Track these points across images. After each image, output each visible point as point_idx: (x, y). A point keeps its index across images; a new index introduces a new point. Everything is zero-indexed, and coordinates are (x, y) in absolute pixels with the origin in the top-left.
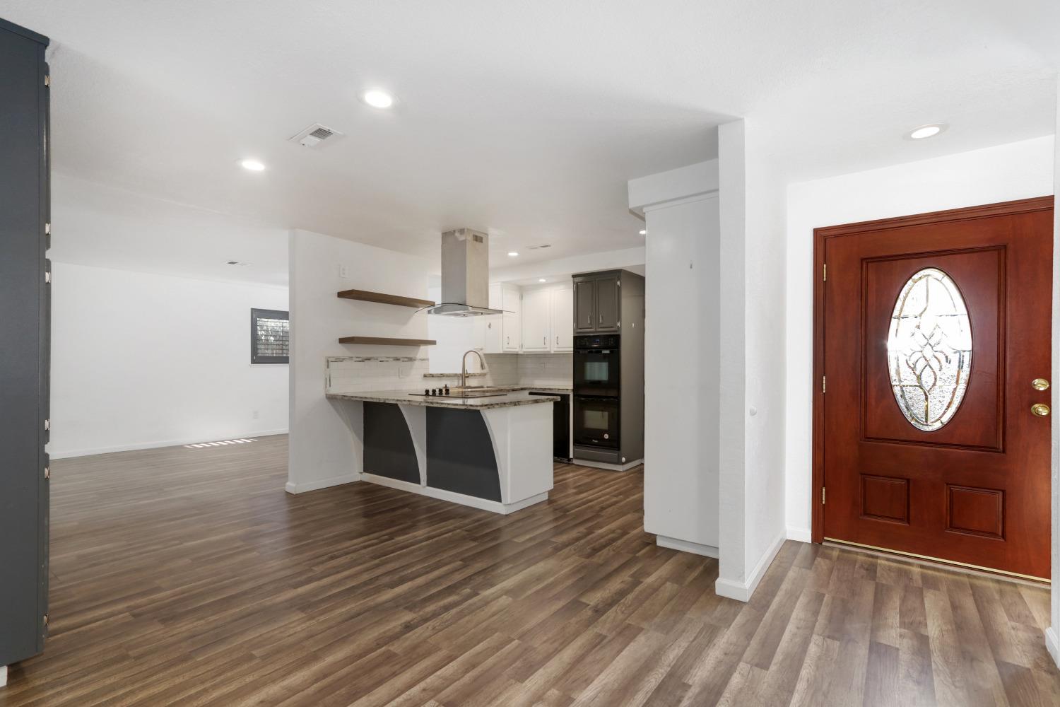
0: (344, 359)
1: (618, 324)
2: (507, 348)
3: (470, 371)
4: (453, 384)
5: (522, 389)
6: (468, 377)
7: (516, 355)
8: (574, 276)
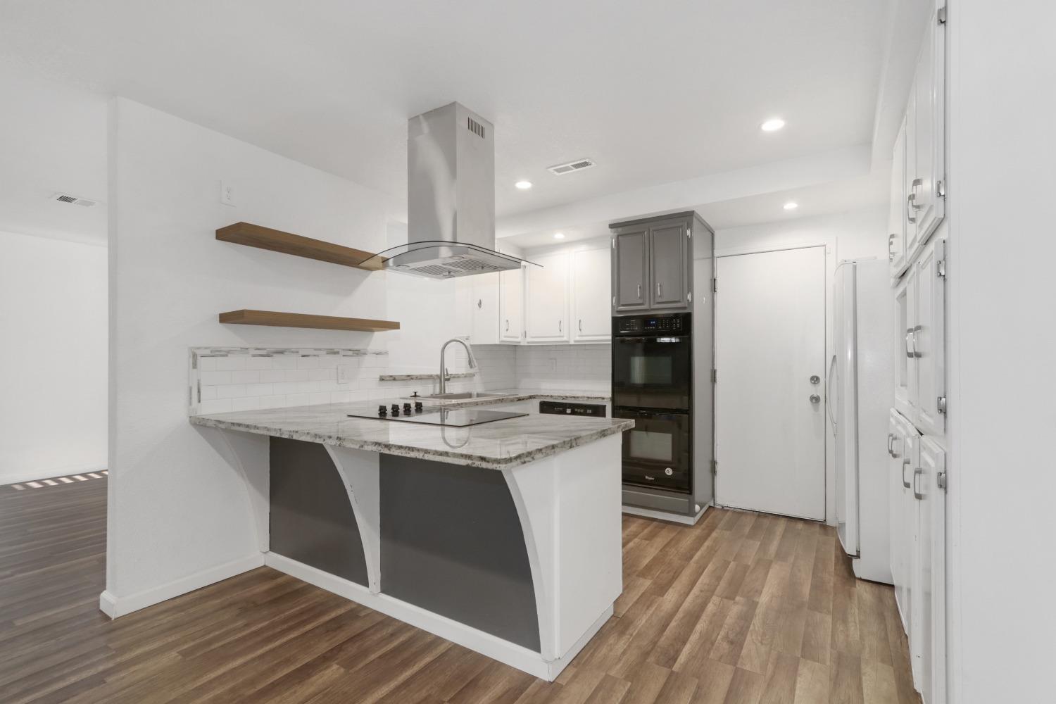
0: (229, 352)
1: (689, 297)
2: (505, 337)
3: (451, 369)
4: (425, 390)
5: (531, 397)
6: (448, 380)
7: (514, 348)
8: (612, 226)
